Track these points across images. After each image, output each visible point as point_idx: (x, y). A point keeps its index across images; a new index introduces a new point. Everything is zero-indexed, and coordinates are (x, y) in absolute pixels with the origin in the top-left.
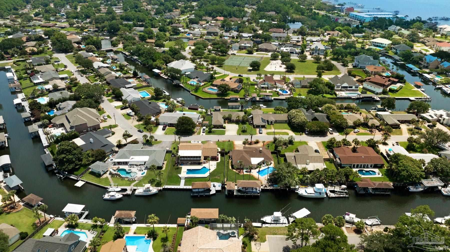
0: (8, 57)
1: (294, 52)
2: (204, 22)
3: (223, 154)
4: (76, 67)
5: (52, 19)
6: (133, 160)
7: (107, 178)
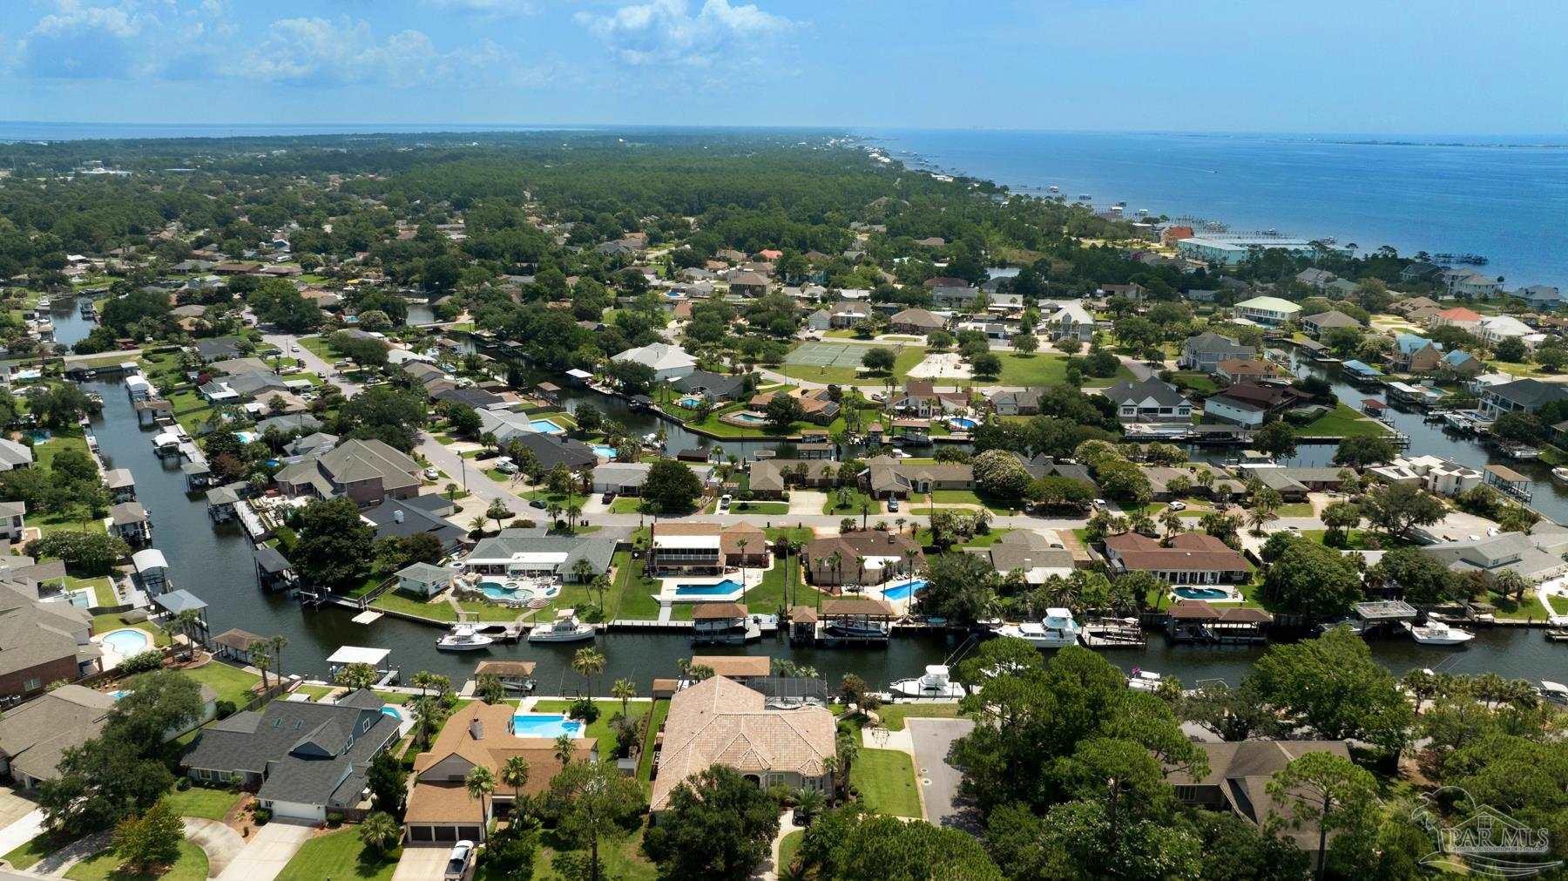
0: (125, 343)
1: (1001, 335)
2: (721, 264)
3: (782, 551)
4: (331, 367)
5: (248, 254)
6: (521, 560)
7: (446, 603)
